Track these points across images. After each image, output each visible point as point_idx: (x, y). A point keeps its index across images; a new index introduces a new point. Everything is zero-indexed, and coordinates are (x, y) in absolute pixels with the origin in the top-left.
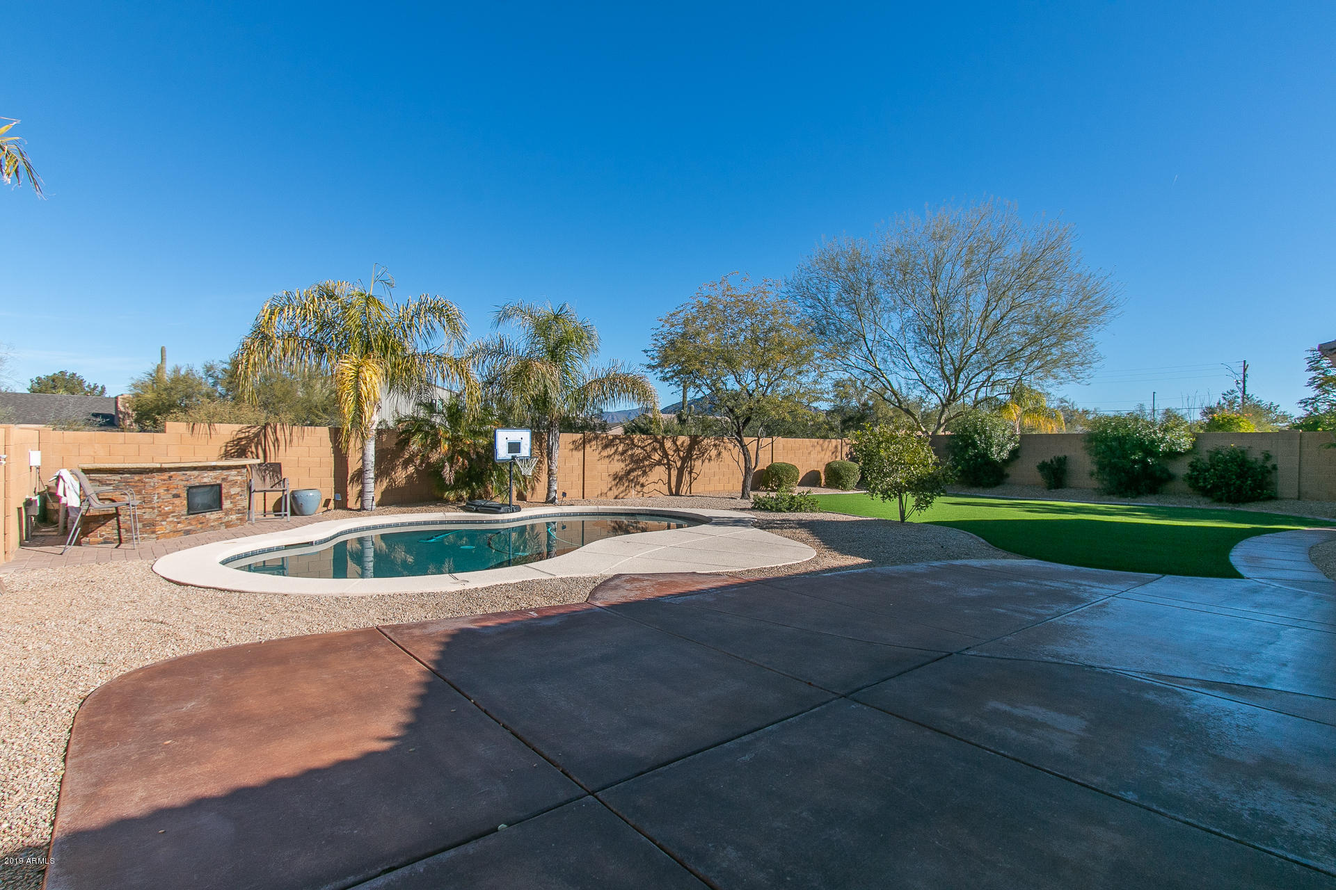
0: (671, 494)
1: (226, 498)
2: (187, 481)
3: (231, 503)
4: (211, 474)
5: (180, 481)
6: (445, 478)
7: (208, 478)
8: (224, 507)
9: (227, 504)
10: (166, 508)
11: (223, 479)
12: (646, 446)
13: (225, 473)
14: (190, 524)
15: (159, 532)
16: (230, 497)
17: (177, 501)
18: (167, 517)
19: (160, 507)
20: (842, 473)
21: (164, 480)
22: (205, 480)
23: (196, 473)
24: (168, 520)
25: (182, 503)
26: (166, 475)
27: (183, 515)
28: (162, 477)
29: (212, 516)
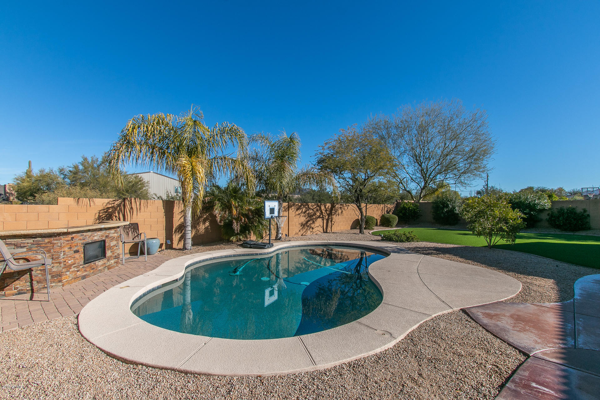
0: (324, 232)
1: (108, 249)
2: (84, 239)
3: (111, 252)
4: (100, 233)
5: (79, 241)
6: (235, 229)
7: (97, 236)
8: (107, 255)
9: (109, 253)
10: (69, 262)
11: (107, 236)
12: (314, 209)
13: (108, 232)
14: (86, 271)
15: (64, 281)
16: (111, 248)
17: (77, 255)
18: (70, 268)
19: (65, 261)
20: (391, 220)
21: (68, 241)
22: (96, 238)
23: (89, 233)
24: (71, 270)
25: (80, 257)
26: (69, 238)
27: (81, 265)
28: (67, 239)
29: (99, 263)
